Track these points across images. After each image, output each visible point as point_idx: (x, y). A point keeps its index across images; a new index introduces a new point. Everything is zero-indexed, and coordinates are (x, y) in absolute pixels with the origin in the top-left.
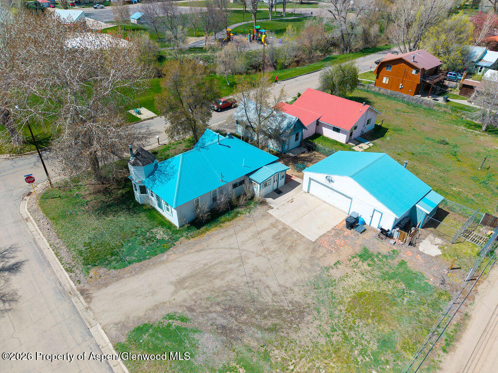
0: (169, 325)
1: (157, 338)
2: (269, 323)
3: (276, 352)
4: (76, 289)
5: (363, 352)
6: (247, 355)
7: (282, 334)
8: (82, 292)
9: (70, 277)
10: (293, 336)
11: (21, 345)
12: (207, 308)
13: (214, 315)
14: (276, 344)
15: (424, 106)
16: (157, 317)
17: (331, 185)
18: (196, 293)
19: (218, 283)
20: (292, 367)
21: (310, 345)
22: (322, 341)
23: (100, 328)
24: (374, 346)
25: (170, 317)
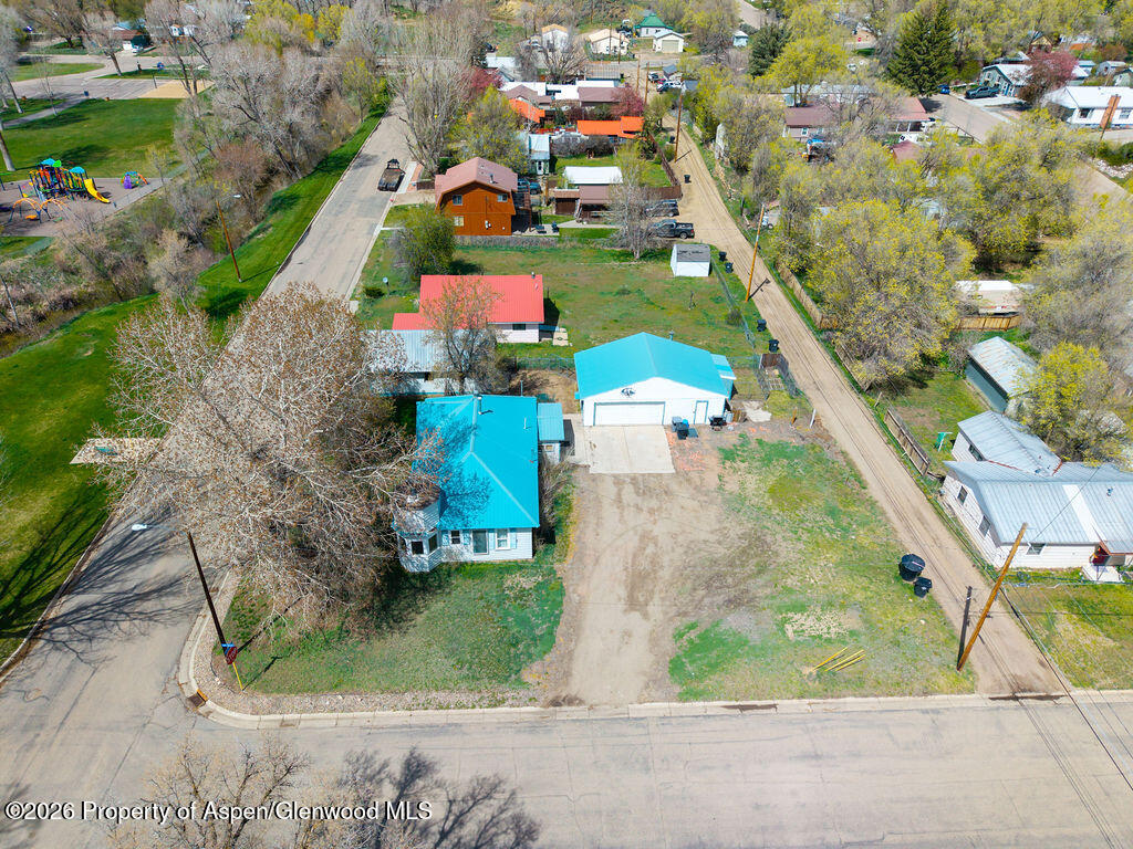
0: (691, 642)
1: (700, 659)
2: (752, 566)
3: (789, 580)
4: (542, 709)
5: (831, 531)
6: (777, 602)
7: (772, 567)
8: (556, 703)
9: (512, 706)
10: (781, 560)
11: (598, 794)
12: (692, 601)
13: (706, 600)
14: (780, 577)
15: (544, 247)
16: (668, 645)
17: (633, 398)
18: (663, 599)
19: (665, 574)
20: (812, 581)
21: (799, 556)
22: (801, 546)
23: (637, 706)
24: (830, 521)
25: (679, 636)
